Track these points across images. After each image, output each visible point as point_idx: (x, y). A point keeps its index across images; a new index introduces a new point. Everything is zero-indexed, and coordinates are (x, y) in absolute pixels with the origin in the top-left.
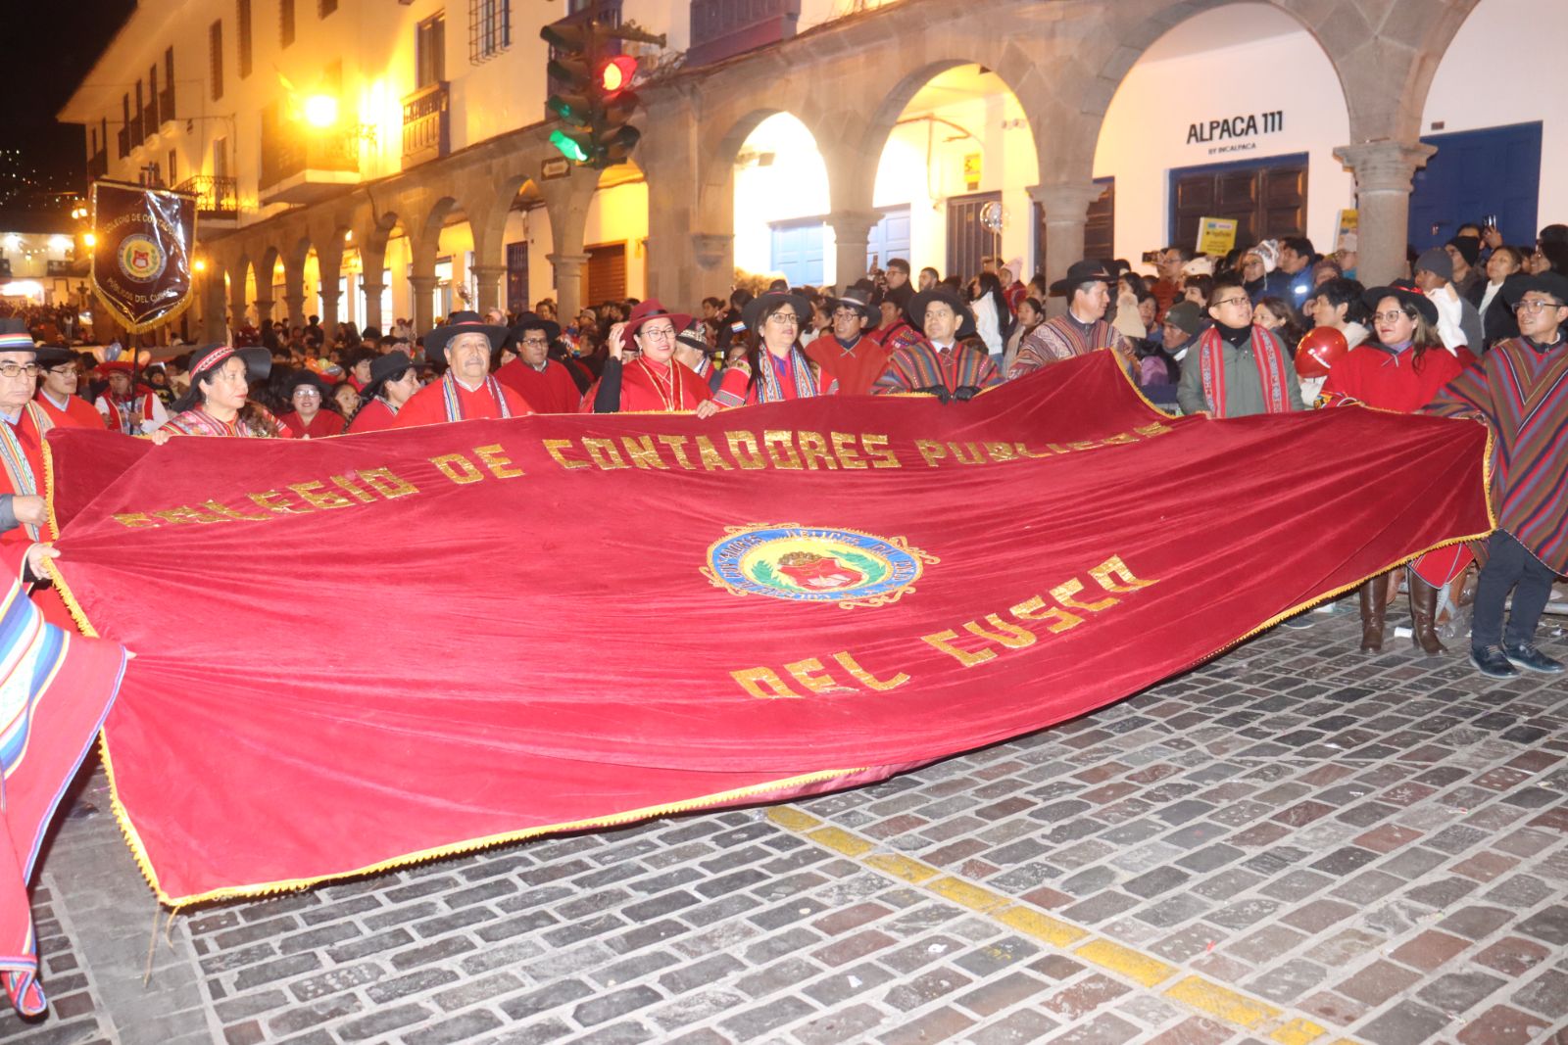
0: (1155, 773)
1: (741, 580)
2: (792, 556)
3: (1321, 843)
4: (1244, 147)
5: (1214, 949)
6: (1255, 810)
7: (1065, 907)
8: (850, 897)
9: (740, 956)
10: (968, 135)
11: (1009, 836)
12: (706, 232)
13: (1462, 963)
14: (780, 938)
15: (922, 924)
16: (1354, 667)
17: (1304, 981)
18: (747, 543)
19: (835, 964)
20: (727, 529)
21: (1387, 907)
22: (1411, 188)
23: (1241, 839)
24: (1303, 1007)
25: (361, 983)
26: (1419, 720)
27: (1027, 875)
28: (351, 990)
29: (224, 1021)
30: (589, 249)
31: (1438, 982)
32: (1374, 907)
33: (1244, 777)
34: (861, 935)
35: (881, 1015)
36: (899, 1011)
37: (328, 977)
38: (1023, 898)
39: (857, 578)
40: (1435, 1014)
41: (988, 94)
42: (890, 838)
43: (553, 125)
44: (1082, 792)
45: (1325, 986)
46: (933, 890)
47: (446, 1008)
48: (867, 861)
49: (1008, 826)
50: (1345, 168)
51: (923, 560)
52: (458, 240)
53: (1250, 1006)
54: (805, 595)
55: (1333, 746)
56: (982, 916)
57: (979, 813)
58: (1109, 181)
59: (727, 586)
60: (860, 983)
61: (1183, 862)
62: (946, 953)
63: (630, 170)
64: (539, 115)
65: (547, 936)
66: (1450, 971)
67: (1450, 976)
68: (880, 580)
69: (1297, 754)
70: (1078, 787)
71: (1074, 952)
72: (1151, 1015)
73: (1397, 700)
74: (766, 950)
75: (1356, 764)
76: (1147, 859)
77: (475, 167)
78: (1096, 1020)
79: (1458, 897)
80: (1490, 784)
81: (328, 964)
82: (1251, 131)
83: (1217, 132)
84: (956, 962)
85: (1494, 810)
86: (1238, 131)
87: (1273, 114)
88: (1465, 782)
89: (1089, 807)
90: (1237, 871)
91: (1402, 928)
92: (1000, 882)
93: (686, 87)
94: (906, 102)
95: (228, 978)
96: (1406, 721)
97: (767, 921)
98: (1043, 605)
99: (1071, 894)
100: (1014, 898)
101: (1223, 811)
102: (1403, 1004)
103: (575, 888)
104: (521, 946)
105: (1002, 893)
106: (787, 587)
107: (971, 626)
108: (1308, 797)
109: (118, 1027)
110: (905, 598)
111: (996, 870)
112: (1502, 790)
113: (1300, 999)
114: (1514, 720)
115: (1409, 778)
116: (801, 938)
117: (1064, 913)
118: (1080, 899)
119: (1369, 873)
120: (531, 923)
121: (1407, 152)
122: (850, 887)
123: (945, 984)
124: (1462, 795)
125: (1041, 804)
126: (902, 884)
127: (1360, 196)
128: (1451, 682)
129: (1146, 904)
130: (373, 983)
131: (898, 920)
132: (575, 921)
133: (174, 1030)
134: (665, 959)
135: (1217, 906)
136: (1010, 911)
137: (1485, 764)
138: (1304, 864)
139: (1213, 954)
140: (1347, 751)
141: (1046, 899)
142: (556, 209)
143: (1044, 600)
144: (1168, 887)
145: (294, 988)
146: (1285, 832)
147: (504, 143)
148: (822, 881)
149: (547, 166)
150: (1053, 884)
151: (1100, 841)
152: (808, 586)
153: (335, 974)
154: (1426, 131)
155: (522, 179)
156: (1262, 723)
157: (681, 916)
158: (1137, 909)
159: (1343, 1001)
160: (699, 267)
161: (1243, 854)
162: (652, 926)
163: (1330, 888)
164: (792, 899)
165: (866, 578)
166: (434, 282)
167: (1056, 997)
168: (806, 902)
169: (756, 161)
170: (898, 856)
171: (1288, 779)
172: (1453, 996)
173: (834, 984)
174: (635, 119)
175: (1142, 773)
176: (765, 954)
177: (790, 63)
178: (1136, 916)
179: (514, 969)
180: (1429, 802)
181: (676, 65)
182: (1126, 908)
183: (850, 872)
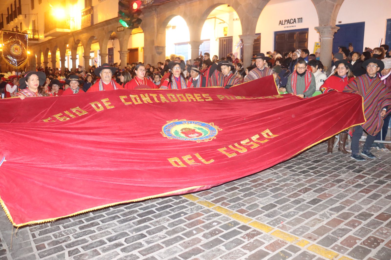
0: (269, 180)
1: (171, 135)
2: (184, 129)
3: (309, 197)
4: (293, 26)
5: (283, 223)
6: (293, 189)
7: (247, 213)
8: (193, 211)
9: (166, 226)
10: (225, 22)
11: (233, 196)
12: (158, 45)
13: (342, 226)
14: (176, 221)
15: (211, 218)
16: (318, 155)
17: (304, 231)
18: (172, 125)
19: (190, 228)
20: (167, 122)
21: (324, 213)
22: (333, 37)
23: (290, 197)
24: (304, 237)
25: (71, 233)
26: (333, 167)
27: (237, 205)
28: (68, 235)
29: (36, 244)
30: (129, 50)
31: (336, 230)
32: (321, 213)
33: (291, 182)
34: (196, 221)
35: (201, 240)
36: (206, 239)
37: (62, 232)
38: (236, 211)
39: (201, 134)
40: (335, 238)
41: (230, 12)
42: (203, 197)
43: (120, 18)
44: (251, 185)
45: (309, 232)
46: (214, 209)
47: (92, 240)
48: (198, 202)
49: (233, 193)
50: (317, 32)
51: (218, 129)
52: (96, 47)
53: (291, 237)
54: (188, 139)
55: (312, 174)
56: (226, 216)
57: (226, 190)
58: (260, 34)
59: (167, 137)
60: (196, 232)
61: (276, 202)
62: (217, 225)
63: (139, 30)
64: (116, 15)
65: (118, 221)
66: (339, 228)
67: (339, 229)
68: (207, 135)
69: (303, 176)
70: (250, 184)
71: (249, 224)
72: (267, 239)
73: (328, 163)
74: (173, 224)
75: (318, 178)
76: (267, 202)
77: (100, 28)
78: (254, 241)
79: (341, 210)
80: (350, 183)
81: (62, 229)
82: (295, 22)
83: (286, 23)
84: (220, 227)
85: (350, 189)
86: (291, 22)
87: (300, 18)
88: (344, 182)
89: (253, 189)
90: (289, 204)
91: (328, 218)
92: (230, 207)
93: (154, 9)
94: (209, 13)
95: (37, 233)
96: (330, 168)
97: (173, 217)
98: (249, 141)
99: (248, 210)
100: (234, 211)
101: (286, 190)
102: (328, 236)
103: (125, 209)
104: (111, 224)
105: (231, 210)
106: (183, 137)
107: (230, 146)
108: (306, 186)
109: (8, 246)
110: (213, 140)
111: (230, 204)
112: (352, 184)
113: (303, 235)
114: (355, 168)
115: (330, 182)
116: (181, 221)
117: (246, 215)
118: (250, 211)
119: (320, 205)
120: (114, 218)
121: (332, 28)
122: (193, 209)
123: (217, 232)
124: (343, 186)
125: (241, 188)
126: (206, 208)
127: (321, 39)
128: (341, 158)
129: (266, 212)
130: (74, 234)
131: (205, 217)
132: (125, 218)
133: (22, 246)
134: (147, 227)
135: (284, 213)
136: (233, 214)
137: (349, 178)
138: (305, 202)
139: (283, 225)
140: (316, 175)
141: (242, 211)
142: (121, 39)
143: (249, 140)
144: (272, 208)
145: (54, 235)
146: (300, 195)
147: (107, 22)
148: (187, 207)
149: (118, 28)
150: (244, 208)
151: (255, 197)
152: (188, 137)
153: (64, 231)
154: (337, 23)
155: (112, 32)
156: (295, 168)
157: (151, 216)
158: (264, 214)
159: (314, 235)
160: (157, 54)
161: (290, 200)
162: (144, 219)
163: (311, 208)
164: (179, 212)
165: (203, 134)
166: (90, 57)
167: (244, 235)
168: (183, 212)
169: (171, 28)
170: (205, 201)
171: (301, 182)
172: (340, 234)
173: (189, 233)
174: (141, 17)
175: (266, 180)
176: (172, 225)
177: (180, 3)
178: (264, 215)
179: (109, 230)
180: (335, 187)
181: (151, 3)
182: (261, 214)
183: (194, 205)
